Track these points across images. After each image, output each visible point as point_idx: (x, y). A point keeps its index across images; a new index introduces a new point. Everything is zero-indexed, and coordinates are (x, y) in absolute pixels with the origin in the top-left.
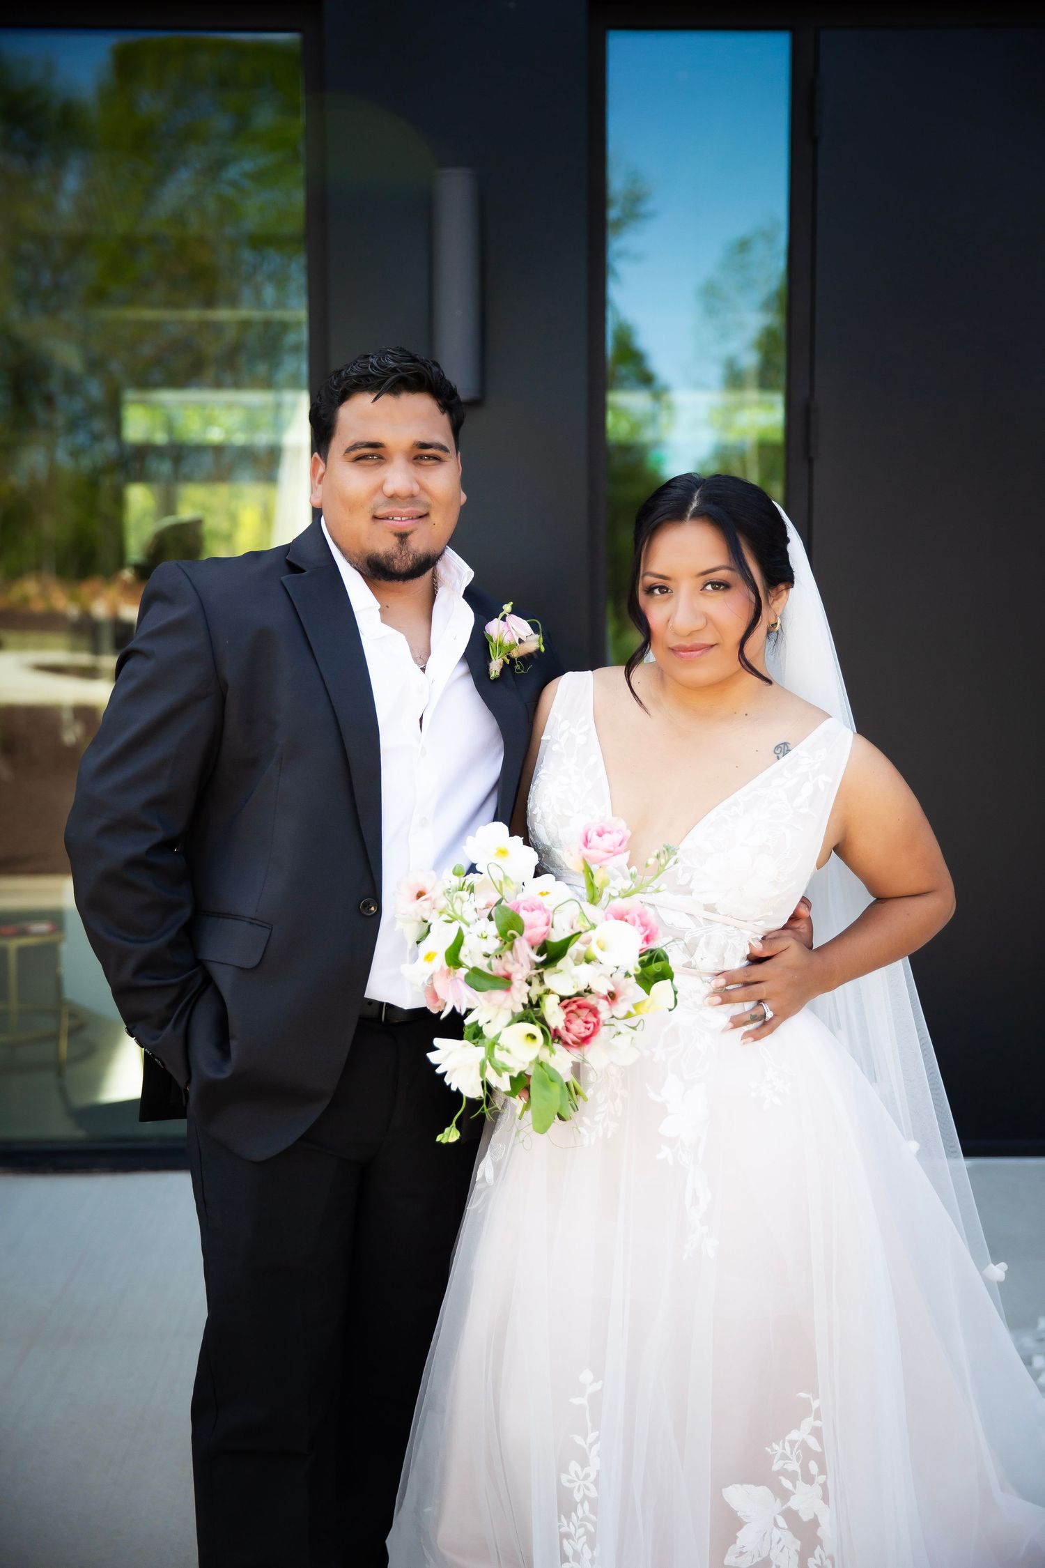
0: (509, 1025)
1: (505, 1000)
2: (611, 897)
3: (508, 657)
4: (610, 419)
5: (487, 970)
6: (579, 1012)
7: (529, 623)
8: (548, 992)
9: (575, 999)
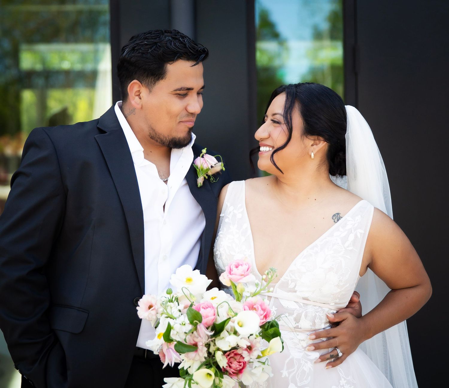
0: (198, 369)
1: (195, 356)
2: (247, 297)
3: (207, 175)
4: (258, 55)
5: (185, 343)
6: (236, 357)
7: (215, 157)
8: (218, 349)
9: (233, 351)
